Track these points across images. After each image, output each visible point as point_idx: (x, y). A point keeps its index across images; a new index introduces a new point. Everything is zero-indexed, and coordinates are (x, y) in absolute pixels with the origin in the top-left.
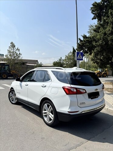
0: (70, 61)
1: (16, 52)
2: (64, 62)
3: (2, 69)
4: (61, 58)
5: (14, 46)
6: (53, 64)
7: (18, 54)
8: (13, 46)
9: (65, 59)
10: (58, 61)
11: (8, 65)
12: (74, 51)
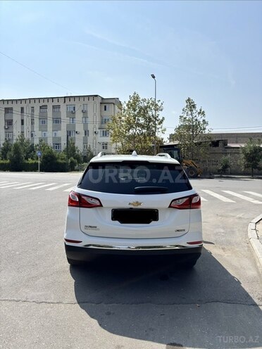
7: (201, 122)
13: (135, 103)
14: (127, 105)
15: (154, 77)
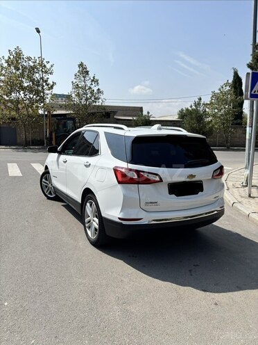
0: (225, 108)
1: (90, 88)
2: (207, 110)
3: (61, 126)
4: (200, 99)
5: (87, 73)
6: (179, 114)
7: (95, 91)
8: (84, 71)
9: (211, 103)
10: (191, 106)
11: (73, 119)
12: (237, 80)
13: (17, 61)
14: (7, 62)
15: (38, 31)
